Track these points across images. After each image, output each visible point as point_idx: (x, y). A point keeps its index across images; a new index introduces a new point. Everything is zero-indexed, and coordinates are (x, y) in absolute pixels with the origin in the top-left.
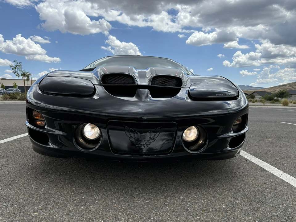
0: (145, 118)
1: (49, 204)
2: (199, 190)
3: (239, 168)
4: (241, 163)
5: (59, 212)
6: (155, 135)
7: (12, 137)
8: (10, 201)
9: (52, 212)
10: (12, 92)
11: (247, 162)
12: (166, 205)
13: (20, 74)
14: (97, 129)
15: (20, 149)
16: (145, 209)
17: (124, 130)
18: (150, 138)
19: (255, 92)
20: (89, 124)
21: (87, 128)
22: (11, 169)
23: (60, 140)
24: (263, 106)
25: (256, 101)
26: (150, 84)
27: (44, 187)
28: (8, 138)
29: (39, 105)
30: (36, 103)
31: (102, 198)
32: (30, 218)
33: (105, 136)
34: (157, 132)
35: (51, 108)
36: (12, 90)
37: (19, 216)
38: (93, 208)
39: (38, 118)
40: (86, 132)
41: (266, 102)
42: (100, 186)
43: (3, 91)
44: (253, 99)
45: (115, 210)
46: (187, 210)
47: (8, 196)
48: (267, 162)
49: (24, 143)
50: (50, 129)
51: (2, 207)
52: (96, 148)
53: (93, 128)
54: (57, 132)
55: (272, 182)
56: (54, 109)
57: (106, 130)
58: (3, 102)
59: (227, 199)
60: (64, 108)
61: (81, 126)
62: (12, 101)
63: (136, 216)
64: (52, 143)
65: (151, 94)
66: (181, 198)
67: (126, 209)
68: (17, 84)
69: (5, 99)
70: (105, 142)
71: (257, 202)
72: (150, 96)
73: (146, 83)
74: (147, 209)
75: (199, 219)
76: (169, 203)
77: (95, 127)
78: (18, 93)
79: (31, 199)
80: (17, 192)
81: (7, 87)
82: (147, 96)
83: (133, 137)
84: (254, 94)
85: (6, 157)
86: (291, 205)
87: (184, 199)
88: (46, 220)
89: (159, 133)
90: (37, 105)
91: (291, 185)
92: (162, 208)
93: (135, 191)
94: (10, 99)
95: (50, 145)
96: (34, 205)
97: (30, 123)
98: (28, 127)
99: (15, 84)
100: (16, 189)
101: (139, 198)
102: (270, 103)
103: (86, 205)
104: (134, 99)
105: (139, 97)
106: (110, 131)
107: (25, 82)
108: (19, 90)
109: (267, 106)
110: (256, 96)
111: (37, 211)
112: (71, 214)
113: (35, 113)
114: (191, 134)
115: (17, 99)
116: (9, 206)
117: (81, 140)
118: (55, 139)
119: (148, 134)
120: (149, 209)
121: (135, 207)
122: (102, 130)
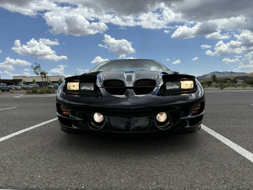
0: (131, 108)
1: (75, 162)
2: (169, 154)
3: (201, 140)
4: (204, 137)
5: (82, 166)
6: (138, 119)
7: (42, 122)
8: (52, 160)
9: (78, 166)
10: (32, 86)
11: (209, 136)
12: (146, 162)
13: (39, 73)
14: (102, 116)
15: (50, 131)
16: (132, 164)
17: (118, 116)
18: (135, 121)
19: (237, 77)
20: (96, 113)
21: (96, 115)
22: (48, 143)
23: (80, 123)
24: (243, 90)
25: (239, 85)
26: (134, 86)
27: (71, 153)
28: (39, 123)
29: (64, 102)
30: (63, 100)
31: (106, 159)
32: (66, 169)
33: (107, 120)
34: (139, 117)
35: (72, 104)
36: (32, 85)
37: (60, 168)
38: (101, 164)
39: (63, 110)
40: (95, 118)
41: (248, 86)
42: (105, 152)
43: (25, 87)
44: (235, 84)
45: (114, 165)
46: (158, 165)
47: (50, 158)
48: (224, 136)
49: (51, 127)
50: (73, 117)
51: (49, 164)
52: (102, 127)
53: (99, 115)
54: (78, 119)
55: (222, 149)
56: (74, 104)
57: (107, 117)
58: (27, 96)
59: (186, 159)
60: (80, 104)
61: (92, 114)
62: (34, 94)
63: (127, 168)
64: (75, 125)
65: (135, 92)
66: (156, 158)
67: (121, 165)
68: (35, 80)
69: (29, 93)
70: (107, 124)
71: (206, 160)
72: (134, 94)
73: (132, 86)
74: (133, 165)
75: (165, 169)
76: (148, 161)
77: (100, 115)
78: (37, 88)
79: (64, 159)
80: (55, 156)
81: (28, 83)
82: (132, 94)
83: (124, 120)
84: (236, 79)
85: (42, 136)
86: (228, 162)
87: (158, 159)
88: (75, 169)
89: (140, 118)
90: (63, 101)
91: (234, 150)
92: (143, 164)
93: (127, 155)
94: (32, 93)
95: (73, 127)
96: (67, 162)
97: (59, 113)
98: (58, 116)
99: (34, 80)
100: (54, 155)
101: (129, 159)
102: (251, 87)
103: (97, 162)
104: (123, 96)
105: (127, 95)
106: (109, 117)
107: (43, 79)
108: (37, 85)
109: (246, 90)
110: (238, 81)
111: (69, 165)
112: (89, 167)
113: (61, 107)
114: (162, 117)
115: (37, 93)
116: (52, 163)
117: (92, 123)
118: (76, 123)
119: (133, 118)
120: (135, 164)
121: (126, 163)
122: (105, 116)
